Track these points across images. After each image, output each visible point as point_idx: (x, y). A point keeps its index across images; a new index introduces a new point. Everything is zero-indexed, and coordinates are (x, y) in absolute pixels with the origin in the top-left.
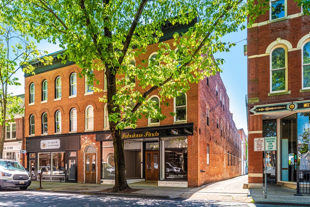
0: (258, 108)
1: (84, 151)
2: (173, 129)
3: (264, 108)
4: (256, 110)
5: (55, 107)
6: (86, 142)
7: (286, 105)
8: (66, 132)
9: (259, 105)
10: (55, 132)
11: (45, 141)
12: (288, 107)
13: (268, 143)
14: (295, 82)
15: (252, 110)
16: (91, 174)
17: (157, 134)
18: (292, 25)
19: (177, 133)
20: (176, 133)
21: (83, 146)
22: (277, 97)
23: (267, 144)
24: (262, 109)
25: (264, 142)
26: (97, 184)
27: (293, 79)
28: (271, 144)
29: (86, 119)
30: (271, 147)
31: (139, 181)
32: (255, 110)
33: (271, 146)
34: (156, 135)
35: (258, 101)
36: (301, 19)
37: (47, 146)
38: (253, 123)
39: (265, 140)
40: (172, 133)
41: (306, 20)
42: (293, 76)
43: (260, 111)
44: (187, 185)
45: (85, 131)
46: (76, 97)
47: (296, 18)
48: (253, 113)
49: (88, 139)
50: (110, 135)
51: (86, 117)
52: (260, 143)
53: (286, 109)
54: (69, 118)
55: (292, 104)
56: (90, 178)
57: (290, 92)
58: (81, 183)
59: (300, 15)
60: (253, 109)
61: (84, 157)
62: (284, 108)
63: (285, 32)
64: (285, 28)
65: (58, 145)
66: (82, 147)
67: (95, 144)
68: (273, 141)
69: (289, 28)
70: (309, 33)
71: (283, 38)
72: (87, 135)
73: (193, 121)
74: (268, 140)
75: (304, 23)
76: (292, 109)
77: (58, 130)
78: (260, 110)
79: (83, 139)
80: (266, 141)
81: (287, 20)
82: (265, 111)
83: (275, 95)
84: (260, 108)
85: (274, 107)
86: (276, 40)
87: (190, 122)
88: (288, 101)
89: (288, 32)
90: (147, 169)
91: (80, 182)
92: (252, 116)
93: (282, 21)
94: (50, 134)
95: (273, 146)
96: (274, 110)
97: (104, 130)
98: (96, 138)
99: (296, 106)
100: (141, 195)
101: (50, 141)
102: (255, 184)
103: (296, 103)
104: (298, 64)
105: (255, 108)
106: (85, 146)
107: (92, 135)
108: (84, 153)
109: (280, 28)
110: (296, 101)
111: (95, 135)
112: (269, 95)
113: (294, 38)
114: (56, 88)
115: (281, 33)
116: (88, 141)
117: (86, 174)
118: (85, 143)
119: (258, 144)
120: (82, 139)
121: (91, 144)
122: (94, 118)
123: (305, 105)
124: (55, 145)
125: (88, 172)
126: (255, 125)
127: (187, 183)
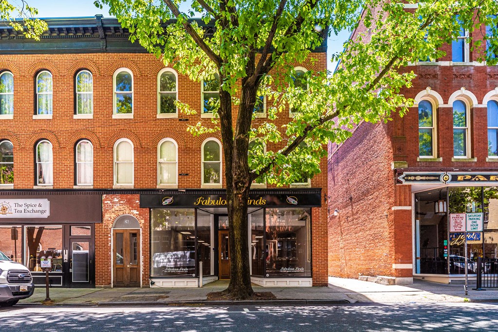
0: (407, 176)
1: (111, 226)
2: (289, 195)
3: (415, 176)
4: (406, 178)
5: (34, 133)
6: (116, 208)
7: (439, 176)
8: (64, 185)
9: (409, 171)
10: (35, 184)
11: (7, 201)
12: (441, 178)
13: (471, 221)
14: (447, 148)
15: (400, 178)
16: (129, 270)
17: (262, 202)
18: (443, 75)
19: (296, 203)
20: (294, 202)
21: (109, 216)
22: (428, 164)
23: (469, 222)
24: (412, 178)
25: (464, 219)
26: (143, 288)
27: (445, 144)
28: (474, 222)
29: (114, 164)
30: (474, 227)
31: (212, 281)
32: (403, 178)
33: (474, 224)
34: (260, 203)
35: (406, 166)
36: (452, 69)
37: (13, 211)
38: (400, 195)
39: (466, 217)
40: (288, 201)
41: (457, 72)
42: (444, 140)
43: (410, 180)
44: (311, 283)
45: (114, 187)
46: (92, 117)
47: (447, 66)
48: (401, 182)
49: (121, 202)
50: (172, 198)
51: (115, 161)
52: (458, 221)
53: (439, 180)
54: (72, 157)
55: (446, 175)
56: (125, 276)
57: (441, 159)
58: (105, 288)
59: (451, 65)
60: (402, 176)
61: (110, 237)
62: (437, 178)
63: (436, 82)
64: (435, 76)
65: (43, 212)
66: (107, 216)
67: (138, 213)
68: (477, 219)
69: (439, 77)
70: (460, 89)
71: (434, 89)
72: (118, 196)
73: (321, 186)
74: (470, 217)
75: (455, 75)
76: (446, 181)
77: (41, 180)
78: (409, 178)
79: (109, 202)
80: (468, 218)
81: (437, 66)
82: (415, 180)
83: (426, 160)
84: (410, 176)
85: (426, 176)
86: (425, 89)
87: (315, 186)
88: (442, 171)
89: (439, 82)
90: (222, 260)
91: (103, 286)
92: (399, 186)
93: (432, 66)
94: (21, 187)
95: (477, 225)
96: (426, 180)
97: (158, 187)
98: (140, 202)
99: (450, 178)
100: (300, 302)
101: (21, 201)
102: (404, 278)
103: (450, 174)
104: (450, 126)
105: (405, 175)
106: (113, 216)
107: (129, 196)
108: (110, 229)
109: (429, 75)
110: (450, 171)
111: (137, 196)
112: (418, 160)
113: (445, 91)
114: (37, 93)
115: (431, 81)
116: (121, 207)
117: (117, 270)
118: (113, 209)
119: (456, 222)
120: (106, 202)
121: (127, 212)
122: (136, 163)
123: (459, 178)
124: (37, 212)
125: (119, 265)
126: (402, 197)
127: (310, 280)
